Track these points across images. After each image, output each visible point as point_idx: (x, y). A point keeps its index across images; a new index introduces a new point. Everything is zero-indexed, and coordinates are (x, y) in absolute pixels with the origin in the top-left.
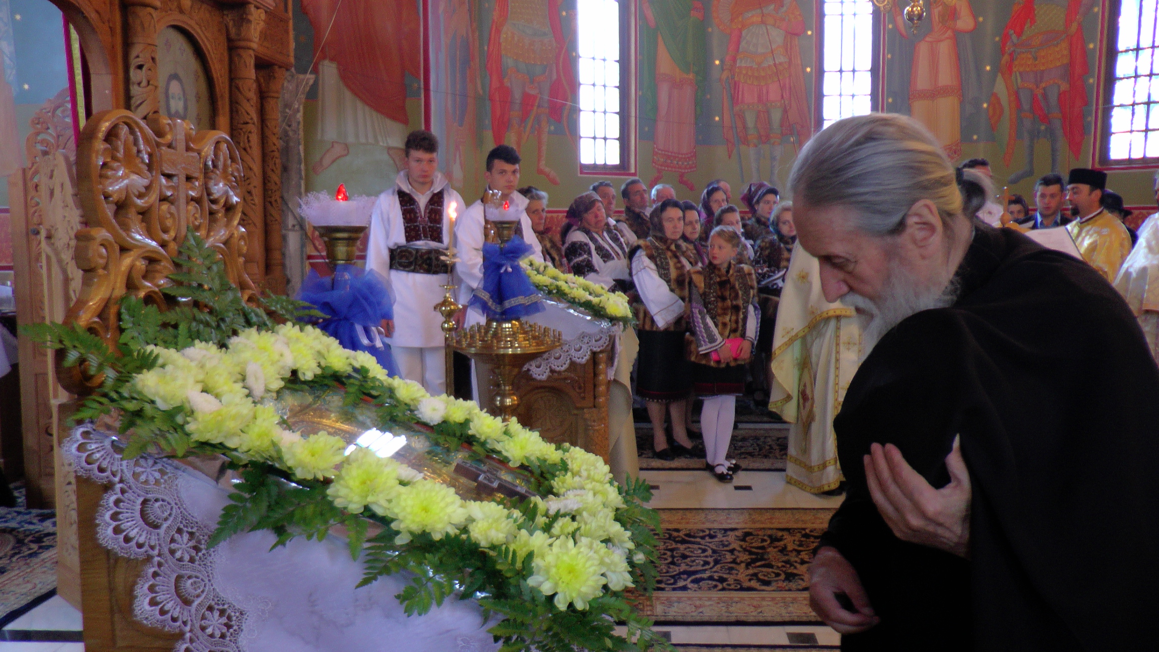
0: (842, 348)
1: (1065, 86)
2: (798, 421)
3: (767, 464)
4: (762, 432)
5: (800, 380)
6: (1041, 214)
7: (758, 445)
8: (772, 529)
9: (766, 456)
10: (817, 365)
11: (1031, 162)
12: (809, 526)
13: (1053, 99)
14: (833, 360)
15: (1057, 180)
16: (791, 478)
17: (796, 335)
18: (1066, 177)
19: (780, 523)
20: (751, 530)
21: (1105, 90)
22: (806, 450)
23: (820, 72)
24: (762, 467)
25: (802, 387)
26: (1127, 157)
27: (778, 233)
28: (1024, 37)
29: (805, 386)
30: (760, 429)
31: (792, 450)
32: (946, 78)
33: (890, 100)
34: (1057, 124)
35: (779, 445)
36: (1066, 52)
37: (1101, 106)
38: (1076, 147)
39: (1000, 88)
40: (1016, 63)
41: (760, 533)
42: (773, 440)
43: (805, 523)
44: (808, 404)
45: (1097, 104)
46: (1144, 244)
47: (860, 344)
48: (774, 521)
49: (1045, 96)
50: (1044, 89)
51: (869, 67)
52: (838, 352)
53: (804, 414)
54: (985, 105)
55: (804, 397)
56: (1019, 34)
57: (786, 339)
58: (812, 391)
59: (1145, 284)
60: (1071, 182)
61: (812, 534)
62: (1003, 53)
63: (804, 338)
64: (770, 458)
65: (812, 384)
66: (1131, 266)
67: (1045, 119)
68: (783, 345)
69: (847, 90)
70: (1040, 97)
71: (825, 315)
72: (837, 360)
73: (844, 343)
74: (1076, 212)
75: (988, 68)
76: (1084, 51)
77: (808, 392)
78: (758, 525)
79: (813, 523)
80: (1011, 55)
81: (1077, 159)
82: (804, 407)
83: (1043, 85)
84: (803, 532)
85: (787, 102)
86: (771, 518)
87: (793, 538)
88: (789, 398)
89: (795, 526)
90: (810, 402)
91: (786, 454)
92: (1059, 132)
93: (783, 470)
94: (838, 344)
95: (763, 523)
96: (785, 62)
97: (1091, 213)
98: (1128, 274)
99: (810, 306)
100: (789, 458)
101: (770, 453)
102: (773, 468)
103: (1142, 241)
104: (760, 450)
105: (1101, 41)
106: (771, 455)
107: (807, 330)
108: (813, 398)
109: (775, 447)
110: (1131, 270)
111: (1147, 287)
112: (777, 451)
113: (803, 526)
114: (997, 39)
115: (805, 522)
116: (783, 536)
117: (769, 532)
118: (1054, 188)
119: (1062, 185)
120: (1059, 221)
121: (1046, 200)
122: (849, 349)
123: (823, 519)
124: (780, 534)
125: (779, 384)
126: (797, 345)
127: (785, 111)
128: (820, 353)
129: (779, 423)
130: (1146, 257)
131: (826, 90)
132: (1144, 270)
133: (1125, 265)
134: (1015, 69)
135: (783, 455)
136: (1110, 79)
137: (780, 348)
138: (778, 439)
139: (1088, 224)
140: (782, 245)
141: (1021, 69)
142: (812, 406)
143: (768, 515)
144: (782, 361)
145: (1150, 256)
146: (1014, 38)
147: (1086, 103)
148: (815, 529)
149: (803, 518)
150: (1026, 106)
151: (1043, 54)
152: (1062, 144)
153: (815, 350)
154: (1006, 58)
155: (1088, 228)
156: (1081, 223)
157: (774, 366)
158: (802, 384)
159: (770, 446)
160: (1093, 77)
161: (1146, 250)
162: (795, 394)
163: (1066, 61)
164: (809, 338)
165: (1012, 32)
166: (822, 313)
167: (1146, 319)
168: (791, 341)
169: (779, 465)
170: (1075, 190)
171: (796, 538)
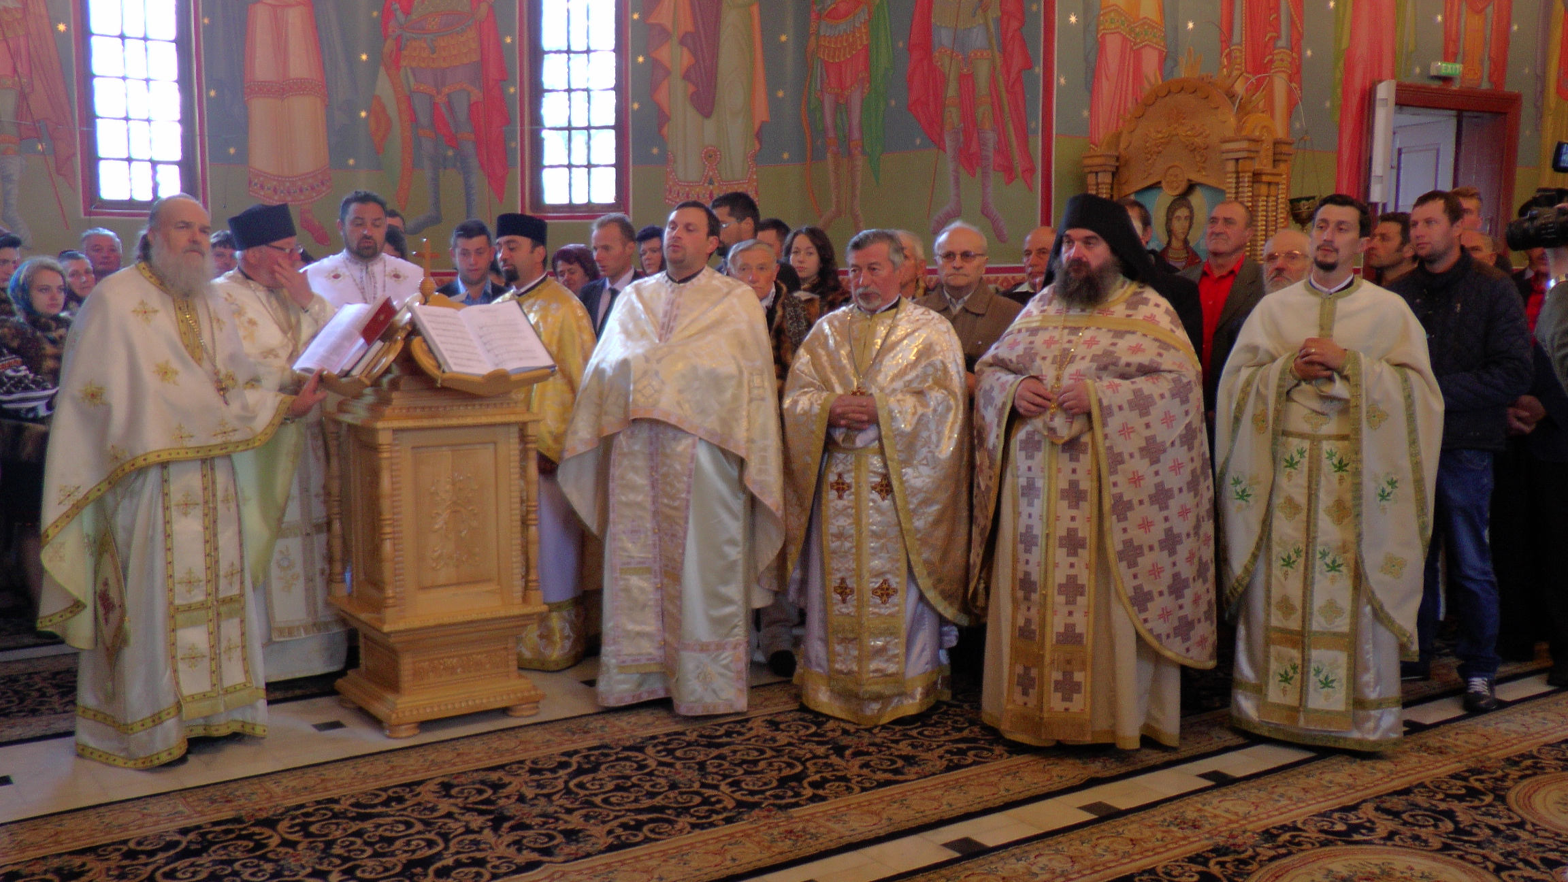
0: (175, 513)
1: (477, 94)
2: (96, 644)
3: (36, 726)
4: (22, 666)
5: (96, 573)
6: (464, 282)
7: (16, 692)
8: (60, 855)
9: (34, 712)
10: (129, 546)
11: (437, 203)
12: (134, 833)
13: (462, 113)
14: (159, 537)
15: (481, 230)
16: (84, 747)
17: (86, 497)
18: (492, 228)
19: (76, 839)
20: (16, 868)
21: (530, 103)
22: (113, 695)
23: (84, 33)
24: (30, 733)
25: (100, 587)
26: (566, 201)
27: (29, 309)
28: (414, 16)
29: (106, 584)
30: (18, 661)
31: (87, 696)
32: (300, 66)
33: (212, 93)
34: (469, 148)
35: (57, 686)
36: (474, 45)
37: (527, 128)
38: (498, 184)
39: (384, 88)
40: (405, 53)
41: (36, 868)
42: (44, 679)
43: (127, 830)
44: (114, 617)
45: (522, 125)
46: (617, 329)
47: (206, 502)
48: (62, 837)
49: (451, 109)
50: (448, 95)
51: (172, 33)
52: (167, 522)
53: (108, 632)
54: (363, 114)
55: (106, 603)
56: (407, 13)
57: (65, 508)
58: (121, 593)
59: (629, 385)
60: (501, 233)
61: (141, 848)
62: (386, 37)
63: (100, 503)
64: (42, 714)
65: (118, 581)
66: (603, 360)
67: (452, 141)
68: (60, 518)
69: (136, 70)
70: (444, 109)
71: (140, 463)
72: (168, 536)
73: (178, 505)
74: (512, 277)
75: (364, 57)
76: (499, 44)
77: (113, 594)
78: (31, 854)
79: (140, 827)
80: (398, 39)
81: (501, 200)
82: (106, 620)
83: (446, 90)
84: (125, 848)
85: (24, 80)
86: (56, 834)
87: (105, 865)
88: (77, 606)
89: (107, 840)
90: (117, 611)
91: (73, 702)
92: (474, 162)
93: (69, 734)
94: (166, 508)
95: (41, 847)
96: (16, 9)
97: (533, 279)
98: (599, 372)
99: (109, 445)
100: (80, 711)
101: (41, 704)
102: (49, 733)
103: (613, 324)
104: (22, 701)
105: (521, 35)
106: (43, 708)
107: (104, 487)
108: (122, 606)
109: (50, 691)
110: (604, 365)
111: (631, 388)
112: (55, 698)
113: (123, 836)
114: (375, 14)
115: (123, 827)
116: (84, 865)
117: (56, 863)
118: (478, 241)
119: (489, 238)
120: (490, 291)
121: (472, 260)
122: (186, 514)
123: (158, 815)
124: (77, 861)
125: (58, 586)
126: (87, 515)
127: (23, 97)
128: (133, 522)
129: (53, 644)
130: (625, 346)
131: (97, 66)
132: (624, 365)
133: (593, 361)
134: (403, 63)
135: (67, 704)
136: (536, 91)
137: (55, 524)
138: (55, 675)
139: (530, 297)
140: (38, 334)
141: (414, 65)
142: (122, 620)
143: (49, 828)
144: (62, 544)
145: (629, 343)
146: (400, 15)
147: (507, 121)
148: (146, 838)
149: (121, 821)
150: (424, 119)
151: (443, 44)
152: (479, 179)
153: (121, 520)
154: (389, 45)
155: (531, 301)
156: (520, 295)
157: (47, 558)
158: (100, 582)
159: (39, 690)
160: (514, 84)
161: (622, 337)
162: (87, 598)
163: (475, 58)
164: (109, 499)
165: (397, 6)
166: (135, 459)
167: (632, 433)
168: (77, 507)
169: (61, 726)
170: (512, 245)
171: (112, 864)
